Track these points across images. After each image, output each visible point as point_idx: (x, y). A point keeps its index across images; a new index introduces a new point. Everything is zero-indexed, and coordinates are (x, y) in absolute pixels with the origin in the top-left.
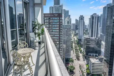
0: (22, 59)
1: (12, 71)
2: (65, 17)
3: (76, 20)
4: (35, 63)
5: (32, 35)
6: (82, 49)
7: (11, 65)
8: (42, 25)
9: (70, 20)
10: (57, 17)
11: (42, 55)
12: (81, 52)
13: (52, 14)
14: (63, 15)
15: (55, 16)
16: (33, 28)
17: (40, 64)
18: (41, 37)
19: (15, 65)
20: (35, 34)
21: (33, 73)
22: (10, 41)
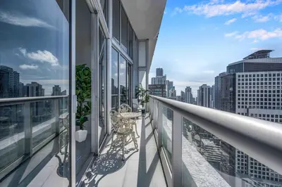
0: (124, 127)
1: (110, 142)
2: (169, 89)
3: (182, 92)
4: (140, 134)
5: (135, 101)
6: (190, 126)
7: (108, 135)
8: (147, 91)
9: (175, 92)
10: (160, 88)
11: (147, 125)
12: (189, 131)
13: (155, 85)
14: (167, 86)
15: (157, 88)
16: (136, 95)
17: (147, 137)
18: (145, 104)
19: (115, 132)
20: (139, 101)
21: (139, 148)
22: (110, 109)
